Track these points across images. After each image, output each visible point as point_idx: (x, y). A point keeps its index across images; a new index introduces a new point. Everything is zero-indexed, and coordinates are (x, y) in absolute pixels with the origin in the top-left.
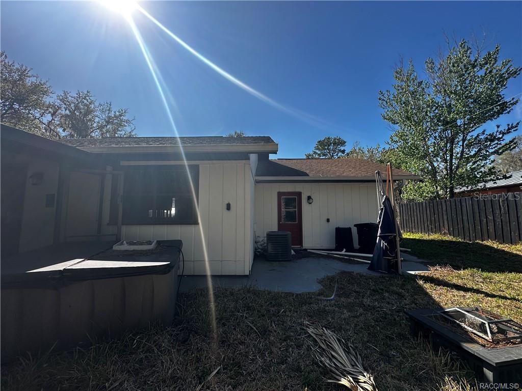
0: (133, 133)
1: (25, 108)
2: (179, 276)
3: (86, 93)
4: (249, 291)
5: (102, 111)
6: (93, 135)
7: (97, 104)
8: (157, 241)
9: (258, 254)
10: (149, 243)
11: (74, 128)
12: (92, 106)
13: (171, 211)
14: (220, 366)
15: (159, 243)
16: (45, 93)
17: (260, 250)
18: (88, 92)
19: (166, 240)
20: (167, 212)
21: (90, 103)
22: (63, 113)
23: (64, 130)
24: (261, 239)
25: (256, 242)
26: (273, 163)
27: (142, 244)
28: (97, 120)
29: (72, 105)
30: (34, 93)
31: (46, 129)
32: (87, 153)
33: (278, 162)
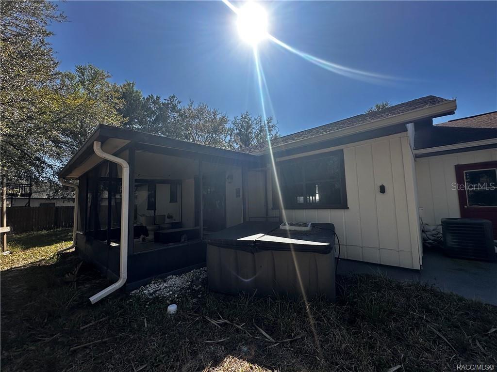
0: (278, 135)
1: (218, 136)
2: (336, 258)
3: (246, 113)
4: (424, 289)
5: (257, 124)
6: (253, 143)
7: (253, 119)
8: (312, 224)
9: (429, 246)
10: (305, 225)
11: (242, 141)
12: (250, 122)
13: (315, 196)
14: (401, 364)
15: (313, 225)
16: (226, 122)
17: (430, 241)
18: (247, 112)
19: (317, 223)
20: (313, 198)
21: (249, 120)
22: (235, 132)
23: (237, 144)
24: (432, 228)
25: (423, 231)
26: (440, 129)
27: (299, 225)
28: (254, 131)
29: (240, 125)
30: (221, 124)
31: (228, 146)
32: (254, 157)
33: (450, 126)
